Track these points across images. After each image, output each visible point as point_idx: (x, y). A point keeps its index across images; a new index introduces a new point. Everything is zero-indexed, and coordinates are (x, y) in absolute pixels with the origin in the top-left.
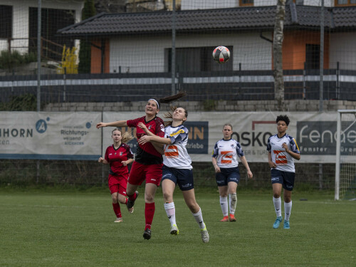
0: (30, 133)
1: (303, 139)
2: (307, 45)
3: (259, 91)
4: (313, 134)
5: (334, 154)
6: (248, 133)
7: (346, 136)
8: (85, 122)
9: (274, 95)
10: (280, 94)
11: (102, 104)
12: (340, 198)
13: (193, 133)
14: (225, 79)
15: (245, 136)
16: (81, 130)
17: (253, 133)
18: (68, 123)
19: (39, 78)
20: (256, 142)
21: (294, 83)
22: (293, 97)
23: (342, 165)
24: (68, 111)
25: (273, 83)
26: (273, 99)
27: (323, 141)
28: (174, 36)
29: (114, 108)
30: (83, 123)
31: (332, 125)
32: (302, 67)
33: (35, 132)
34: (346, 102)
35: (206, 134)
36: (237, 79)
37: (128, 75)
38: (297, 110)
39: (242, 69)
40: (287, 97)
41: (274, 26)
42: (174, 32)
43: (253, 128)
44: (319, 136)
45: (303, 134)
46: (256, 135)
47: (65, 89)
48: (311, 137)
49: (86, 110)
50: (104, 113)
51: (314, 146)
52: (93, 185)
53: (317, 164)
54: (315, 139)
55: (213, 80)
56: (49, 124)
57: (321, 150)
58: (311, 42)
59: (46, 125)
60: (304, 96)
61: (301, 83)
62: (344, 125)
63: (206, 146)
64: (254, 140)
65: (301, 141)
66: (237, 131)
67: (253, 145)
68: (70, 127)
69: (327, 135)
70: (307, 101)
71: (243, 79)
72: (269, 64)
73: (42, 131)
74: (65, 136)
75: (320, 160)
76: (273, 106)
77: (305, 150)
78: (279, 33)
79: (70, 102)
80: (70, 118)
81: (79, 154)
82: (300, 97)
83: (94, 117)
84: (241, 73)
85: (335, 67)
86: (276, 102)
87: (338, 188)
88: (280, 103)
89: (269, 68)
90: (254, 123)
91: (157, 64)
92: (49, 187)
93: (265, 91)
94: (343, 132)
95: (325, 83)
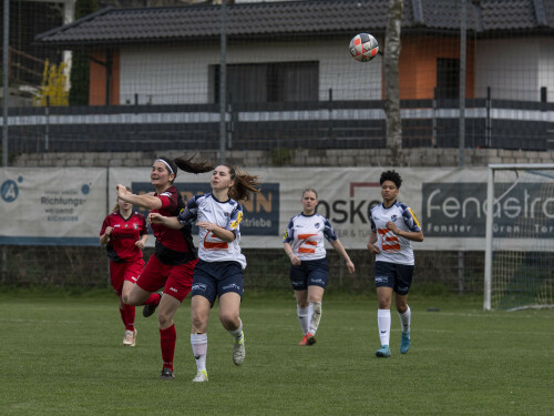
1: (433, 211)
2: (438, 59)
3: (361, 133)
4: (449, 204)
5: (482, 235)
6: (343, 203)
7: (502, 206)
8: (80, 184)
9: (385, 141)
10: (396, 138)
11: (107, 155)
12: (492, 307)
13: (255, 201)
14: (306, 115)
15: (339, 207)
16: (74, 197)
17: (352, 203)
18: (53, 186)
19: (6, 112)
20: (356, 217)
21: (418, 122)
22: (417, 144)
23: (495, 254)
24: (53, 166)
25: (384, 121)
26: (384, 147)
27: (464, 215)
28: (223, 44)
29: (128, 162)
30: (76, 185)
31: (479, 190)
32: (431, 95)
34: (502, 152)
35: (276, 203)
36: (325, 115)
37: (149, 109)
38: (423, 164)
39: (334, 98)
40: (406, 144)
41: (385, 28)
42: (223, 39)
43: (352, 194)
44: (458, 207)
45: (433, 203)
46: (356, 205)
47: (47, 130)
48: (445, 208)
49: (81, 165)
50: (111, 170)
51: (449, 222)
52: (93, 285)
53: (456, 253)
54: (451, 212)
55: (286, 116)
56: (22, 188)
57: (462, 229)
58: (446, 55)
59: (16, 189)
60: (434, 141)
61: (428, 121)
62: (499, 188)
63: (276, 223)
64: (353, 213)
65: (429, 215)
66: (326, 199)
67: (352, 221)
68: (56, 193)
69: (471, 205)
70: (440, 151)
71: (336, 114)
72: (376, 90)
73: (10, 199)
74: (48, 206)
75: (460, 246)
76: (384, 159)
77: (436, 229)
78: (393, 40)
79: (56, 151)
80: (55, 179)
81: (70, 236)
82: (428, 143)
83: (95, 176)
84: (331, 105)
85: (484, 95)
86: (389, 152)
87: (488, 291)
88: (395, 154)
89: (378, 96)
90: (353, 185)
91: (197, 91)
92: (21, 290)
93: (371, 133)
94: (497, 201)
95: (469, 121)
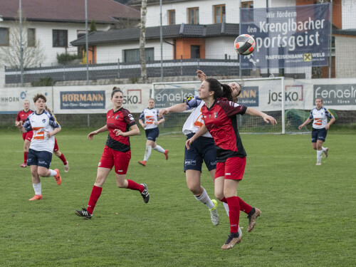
0: (18, 99)
2: (191, 46)
4: (158, 96)
9: (141, 75)
10: (144, 74)
17: (128, 97)
25: (140, 68)
27: (163, 100)
32: (189, 57)
33: (20, 99)
35: (104, 97)
40: (148, 76)
43: (128, 93)
56: (27, 94)
59: (25, 95)
60: (182, 74)
63: (104, 104)
64: (128, 100)
69: (165, 96)
73: (23, 98)
83: (49, 89)
88: (144, 79)
90: (128, 90)
